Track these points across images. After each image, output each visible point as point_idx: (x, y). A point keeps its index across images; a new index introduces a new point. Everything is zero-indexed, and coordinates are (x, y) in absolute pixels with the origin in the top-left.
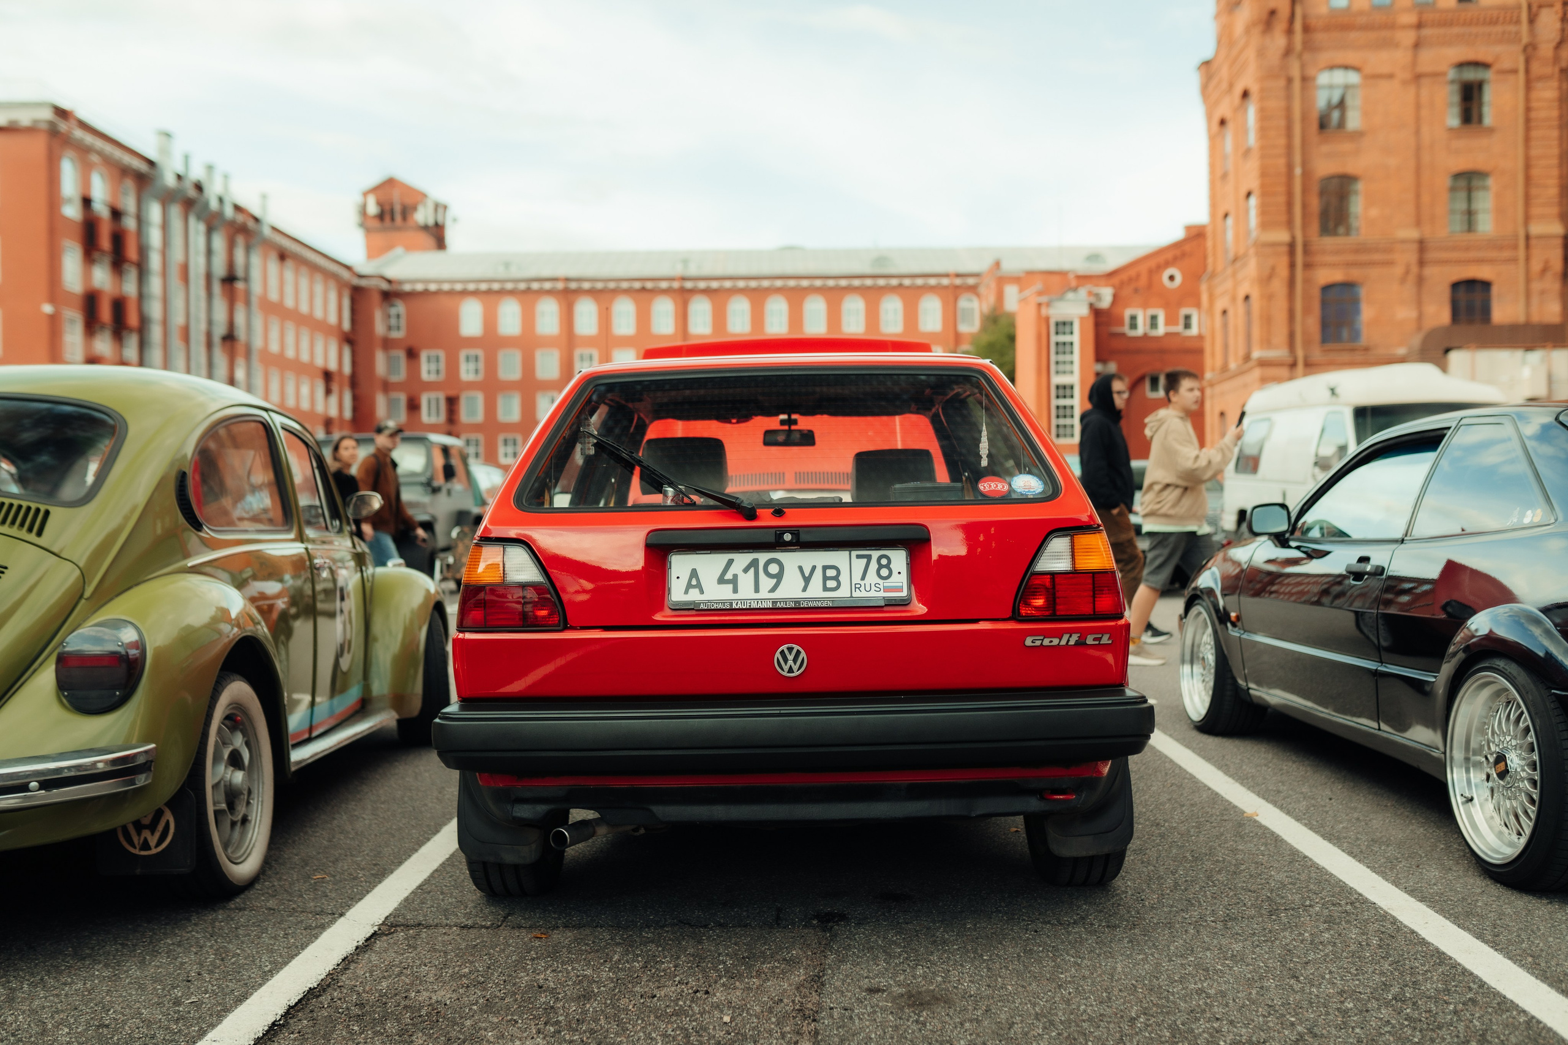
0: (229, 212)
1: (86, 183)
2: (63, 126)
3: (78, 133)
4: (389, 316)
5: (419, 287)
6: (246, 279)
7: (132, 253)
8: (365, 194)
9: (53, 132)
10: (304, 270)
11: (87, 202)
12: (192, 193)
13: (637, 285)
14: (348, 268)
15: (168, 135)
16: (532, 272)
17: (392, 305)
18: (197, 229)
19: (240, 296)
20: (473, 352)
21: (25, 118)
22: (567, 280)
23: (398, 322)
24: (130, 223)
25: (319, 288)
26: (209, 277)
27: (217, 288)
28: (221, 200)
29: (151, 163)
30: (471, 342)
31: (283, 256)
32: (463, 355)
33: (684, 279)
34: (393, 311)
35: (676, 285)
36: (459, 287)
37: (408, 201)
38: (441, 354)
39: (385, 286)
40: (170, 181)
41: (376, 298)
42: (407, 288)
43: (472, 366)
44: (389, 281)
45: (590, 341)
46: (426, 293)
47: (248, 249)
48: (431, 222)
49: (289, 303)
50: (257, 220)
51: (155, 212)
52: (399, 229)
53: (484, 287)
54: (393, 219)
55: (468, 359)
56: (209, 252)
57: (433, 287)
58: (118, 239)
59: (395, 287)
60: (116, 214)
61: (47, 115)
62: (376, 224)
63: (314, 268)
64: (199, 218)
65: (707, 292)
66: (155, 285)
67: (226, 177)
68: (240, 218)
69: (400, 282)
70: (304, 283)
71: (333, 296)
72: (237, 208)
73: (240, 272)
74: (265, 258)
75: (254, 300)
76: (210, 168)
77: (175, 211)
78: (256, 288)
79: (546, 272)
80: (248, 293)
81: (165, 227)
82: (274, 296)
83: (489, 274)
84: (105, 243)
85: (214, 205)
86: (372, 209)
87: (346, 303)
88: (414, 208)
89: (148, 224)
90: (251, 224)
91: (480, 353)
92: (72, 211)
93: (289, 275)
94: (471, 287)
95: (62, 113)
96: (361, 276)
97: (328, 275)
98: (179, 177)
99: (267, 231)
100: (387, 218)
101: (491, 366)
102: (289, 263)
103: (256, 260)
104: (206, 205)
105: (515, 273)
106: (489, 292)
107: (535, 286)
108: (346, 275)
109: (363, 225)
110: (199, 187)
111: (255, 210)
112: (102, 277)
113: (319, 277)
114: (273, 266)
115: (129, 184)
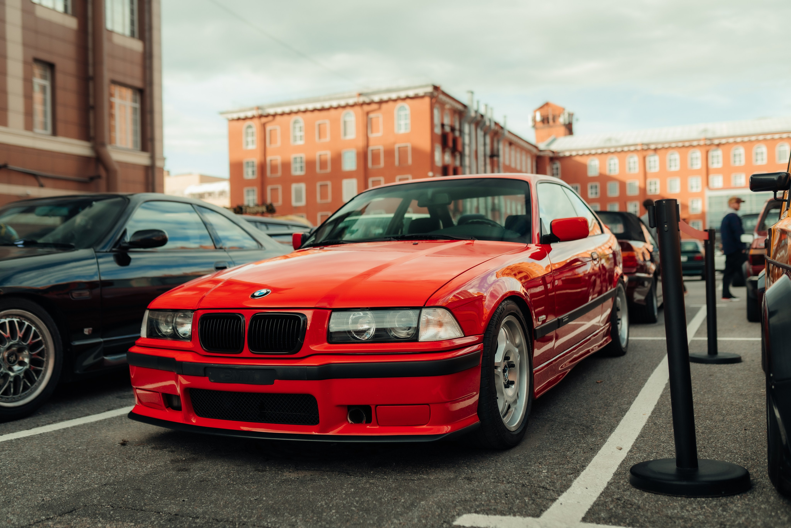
0: (493, 126)
1: (442, 119)
2: (436, 94)
3: (442, 97)
4: (553, 169)
5: (567, 154)
6: (498, 156)
7: (460, 148)
8: (535, 111)
9: (432, 96)
10: (518, 150)
11: (443, 125)
12: (479, 118)
13: (680, 145)
14: (536, 147)
15: (472, 93)
16: (623, 142)
17: (554, 163)
18: (480, 133)
19: (496, 163)
20: (594, 184)
21: (421, 92)
22: (642, 144)
23: (557, 171)
24: (457, 134)
25: (524, 158)
26: (485, 155)
27: (488, 160)
28: (490, 120)
29: (465, 106)
30: (594, 179)
31: (511, 144)
32: (589, 185)
33: (706, 139)
34: (555, 166)
35: (702, 143)
36: (587, 152)
37: (557, 113)
38: (579, 186)
39: (551, 155)
40: (473, 114)
41: (547, 161)
42: (561, 155)
43: (594, 191)
44: (553, 152)
45: (656, 175)
46: (571, 156)
47: (498, 142)
48: (567, 122)
49: (513, 165)
50: (502, 128)
51: (466, 128)
52: (551, 127)
53: (599, 151)
54: (548, 122)
55: (592, 187)
56: (485, 144)
57: (574, 153)
58: (455, 140)
59: (556, 155)
60: (453, 129)
61: (430, 89)
62: (540, 125)
63: (522, 149)
64: (481, 129)
65: (718, 145)
66: (467, 161)
67: (492, 109)
68: (497, 128)
69: (558, 153)
70: (518, 155)
71: (529, 161)
72: (496, 124)
73: (495, 153)
74: (504, 145)
75: (501, 165)
76: (486, 106)
77: (473, 127)
78: (501, 159)
79: (631, 142)
80: (498, 162)
81: (470, 134)
82: (507, 163)
83: (602, 145)
84: (450, 144)
85: (488, 123)
86: (538, 118)
87: (534, 164)
88: (559, 116)
89: (464, 133)
90: (500, 131)
91: (598, 184)
92: (438, 130)
93: (513, 153)
94: (593, 152)
95: (436, 88)
96: (541, 151)
97: (528, 152)
98: (476, 112)
99: (507, 134)
100: (546, 122)
101: (604, 190)
102: (513, 147)
103: (501, 146)
104: (485, 123)
105: (614, 143)
106: (602, 153)
107: (626, 149)
108: (535, 151)
109: (535, 126)
110: (482, 116)
111: (502, 124)
112: (448, 158)
113: (524, 153)
114: (507, 149)
115: (457, 117)
